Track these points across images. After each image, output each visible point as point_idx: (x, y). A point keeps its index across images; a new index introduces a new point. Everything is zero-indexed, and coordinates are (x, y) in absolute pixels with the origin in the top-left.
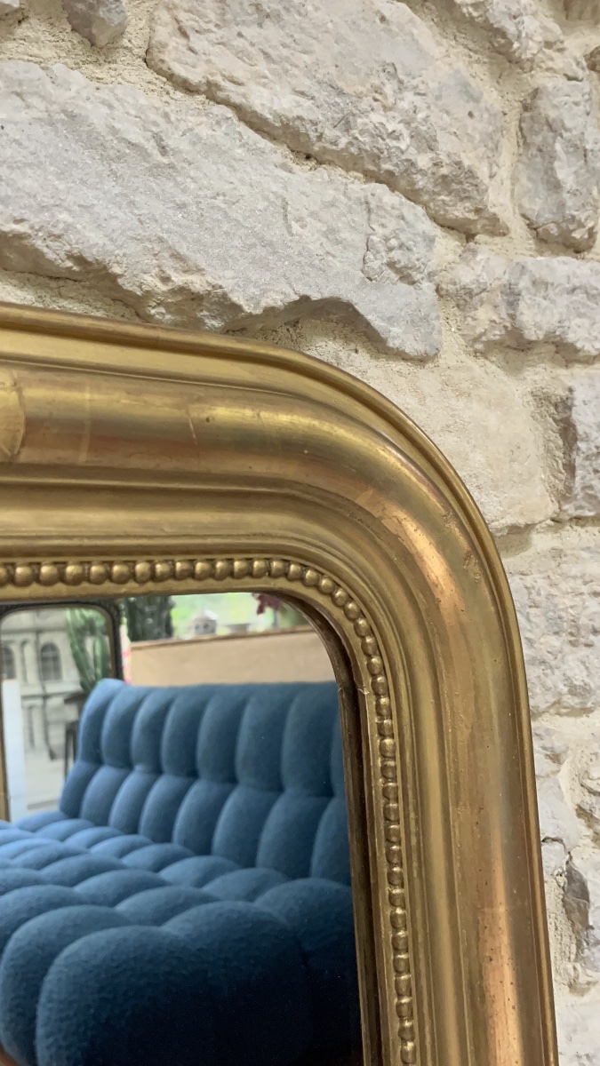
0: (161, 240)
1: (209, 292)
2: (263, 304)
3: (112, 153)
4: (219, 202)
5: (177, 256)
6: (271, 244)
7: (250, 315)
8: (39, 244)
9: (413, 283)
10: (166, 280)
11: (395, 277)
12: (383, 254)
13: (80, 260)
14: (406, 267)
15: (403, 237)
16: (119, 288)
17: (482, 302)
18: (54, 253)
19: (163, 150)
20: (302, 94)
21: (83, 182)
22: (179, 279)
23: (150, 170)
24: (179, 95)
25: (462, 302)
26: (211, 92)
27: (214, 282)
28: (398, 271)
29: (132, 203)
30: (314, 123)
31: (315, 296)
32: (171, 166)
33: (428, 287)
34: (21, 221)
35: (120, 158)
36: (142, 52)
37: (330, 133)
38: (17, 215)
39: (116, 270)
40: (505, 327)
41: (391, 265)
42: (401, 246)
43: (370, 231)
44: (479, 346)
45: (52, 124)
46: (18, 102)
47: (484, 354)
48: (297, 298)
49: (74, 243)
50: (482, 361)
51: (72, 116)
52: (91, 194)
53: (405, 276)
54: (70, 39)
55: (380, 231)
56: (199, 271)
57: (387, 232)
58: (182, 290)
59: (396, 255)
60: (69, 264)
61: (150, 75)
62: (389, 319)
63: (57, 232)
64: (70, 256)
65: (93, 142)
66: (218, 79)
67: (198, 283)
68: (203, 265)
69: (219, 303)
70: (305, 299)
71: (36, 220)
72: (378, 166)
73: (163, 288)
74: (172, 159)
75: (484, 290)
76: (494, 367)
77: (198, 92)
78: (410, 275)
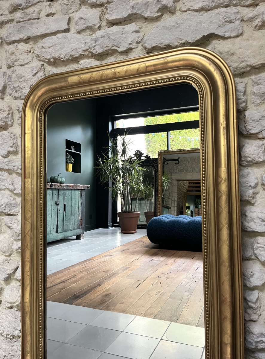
0: (177, 37)
1: (185, 42)
2: (195, 40)
3: (169, 29)
4: (187, 27)
5: (180, 39)
6: (197, 30)
7: (193, 43)
8: (159, 45)
9: (233, 23)
10: (179, 43)
11: (228, 23)
12: (223, 21)
13: (165, 45)
14: (230, 21)
15: (227, 16)
16: (172, 47)
17: (256, 19)
18: (162, 46)
19: (178, 24)
20: (203, 2)
21: (166, 35)
22: (180, 42)
23: (176, 28)
24: (185, 13)
25: (251, 21)
26: (189, 10)
27: (185, 40)
28: (228, 22)
29: (173, 34)
30: (207, 5)
31: (206, 35)
32: (179, 26)
33: (238, 22)
34: (156, 44)
35: (171, 28)
36: (179, 10)
37: (211, 5)
38: (156, 43)
39: (171, 44)
40: (261, 22)
41: (226, 22)
42: (227, 17)
43: (220, 18)
44: (257, 28)
45: (161, 29)
46: (157, 28)
47: (259, 29)
48: (202, 36)
49: (164, 43)
50: (260, 30)
51: (164, 27)
52: (167, 36)
53: (230, 22)
54: (169, 14)
55: (221, 17)
56: (183, 39)
57: (223, 17)
58: (181, 43)
59: (226, 20)
60: (164, 46)
61: (181, 12)
62: (224, 32)
63: (161, 43)
64: (164, 45)
65: (167, 28)
66: (189, 7)
67: (183, 41)
68: (183, 38)
69: (187, 43)
70: (204, 36)
71: (158, 43)
72: (223, 5)
73: (179, 44)
74: (179, 25)
75: (256, 16)
76: (264, 31)
77: (187, 11)
78: (232, 22)
